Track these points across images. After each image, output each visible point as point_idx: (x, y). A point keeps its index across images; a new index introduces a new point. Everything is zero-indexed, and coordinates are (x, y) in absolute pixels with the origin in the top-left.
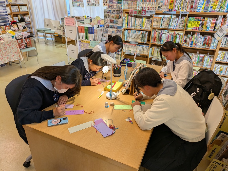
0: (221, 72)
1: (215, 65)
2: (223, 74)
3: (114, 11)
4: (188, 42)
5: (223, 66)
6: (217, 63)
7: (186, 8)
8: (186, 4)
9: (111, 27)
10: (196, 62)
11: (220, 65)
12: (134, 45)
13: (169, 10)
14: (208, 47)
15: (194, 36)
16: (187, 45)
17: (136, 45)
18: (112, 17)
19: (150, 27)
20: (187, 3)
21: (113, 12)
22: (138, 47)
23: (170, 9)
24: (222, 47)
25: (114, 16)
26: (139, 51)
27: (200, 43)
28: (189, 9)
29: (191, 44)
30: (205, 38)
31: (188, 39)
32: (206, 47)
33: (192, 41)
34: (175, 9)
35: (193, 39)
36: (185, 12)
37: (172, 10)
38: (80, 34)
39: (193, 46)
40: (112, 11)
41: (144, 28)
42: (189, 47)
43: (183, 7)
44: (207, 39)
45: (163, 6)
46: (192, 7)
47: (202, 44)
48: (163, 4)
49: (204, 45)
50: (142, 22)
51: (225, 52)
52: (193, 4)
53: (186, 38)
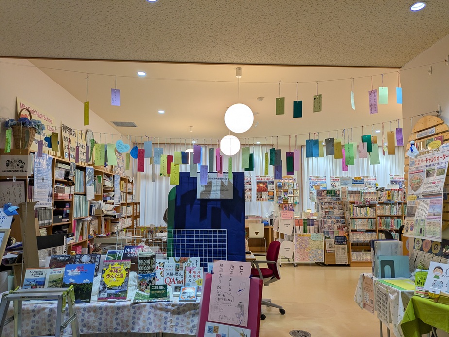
9: (328, 218)
12: (361, 232)
17: (363, 232)
19: (374, 215)
22: (366, 234)
23: (389, 200)
26: (367, 237)
36: (400, 201)
38: (298, 227)
40: (324, 203)
41: (369, 216)
50: (367, 211)
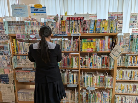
0: (123, 90)
1: (116, 84)
2: (125, 92)
3: (4, 37)
4: (87, 63)
5: (123, 84)
6: (117, 82)
7: (79, 30)
8: (78, 27)
9: (1, 54)
10: (98, 83)
11: (120, 84)
13: (62, 33)
14: (107, 67)
15: (92, 57)
16: (86, 67)
17: (29, 71)
18: (2, 43)
20: (78, 25)
23: (64, 32)
24: (118, 65)
25: (4, 42)
27: (99, 64)
28: (82, 31)
29: (90, 66)
30: (103, 59)
31: (87, 60)
32: (105, 67)
33: (91, 62)
34: (68, 32)
35: (91, 60)
37: (65, 33)
39: (93, 67)
40: (2, 37)
42: (89, 68)
43: (76, 29)
44: (105, 59)
45: (54, 29)
46: (84, 29)
47: (100, 64)
48: (55, 27)
49: (103, 65)
51: (122, 70)
52: (85, 26)
53: (84, 59)
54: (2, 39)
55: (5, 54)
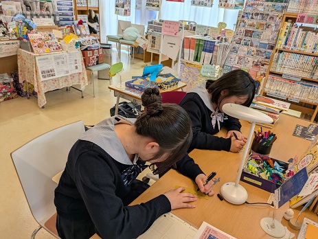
3: (257, 14)
9: (246, 44)
12: (290, 81)
17: (294, 82)
18: (251, 26)
21: (254, 16)
22: (299, 87)
25: (255, 23)
38: (186, 51)
54: (252, 18)
55: (252, 45)
